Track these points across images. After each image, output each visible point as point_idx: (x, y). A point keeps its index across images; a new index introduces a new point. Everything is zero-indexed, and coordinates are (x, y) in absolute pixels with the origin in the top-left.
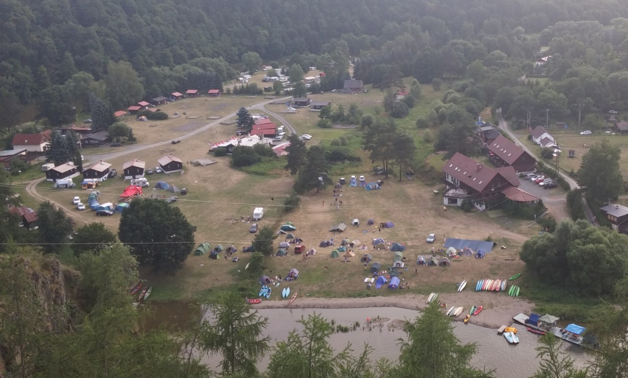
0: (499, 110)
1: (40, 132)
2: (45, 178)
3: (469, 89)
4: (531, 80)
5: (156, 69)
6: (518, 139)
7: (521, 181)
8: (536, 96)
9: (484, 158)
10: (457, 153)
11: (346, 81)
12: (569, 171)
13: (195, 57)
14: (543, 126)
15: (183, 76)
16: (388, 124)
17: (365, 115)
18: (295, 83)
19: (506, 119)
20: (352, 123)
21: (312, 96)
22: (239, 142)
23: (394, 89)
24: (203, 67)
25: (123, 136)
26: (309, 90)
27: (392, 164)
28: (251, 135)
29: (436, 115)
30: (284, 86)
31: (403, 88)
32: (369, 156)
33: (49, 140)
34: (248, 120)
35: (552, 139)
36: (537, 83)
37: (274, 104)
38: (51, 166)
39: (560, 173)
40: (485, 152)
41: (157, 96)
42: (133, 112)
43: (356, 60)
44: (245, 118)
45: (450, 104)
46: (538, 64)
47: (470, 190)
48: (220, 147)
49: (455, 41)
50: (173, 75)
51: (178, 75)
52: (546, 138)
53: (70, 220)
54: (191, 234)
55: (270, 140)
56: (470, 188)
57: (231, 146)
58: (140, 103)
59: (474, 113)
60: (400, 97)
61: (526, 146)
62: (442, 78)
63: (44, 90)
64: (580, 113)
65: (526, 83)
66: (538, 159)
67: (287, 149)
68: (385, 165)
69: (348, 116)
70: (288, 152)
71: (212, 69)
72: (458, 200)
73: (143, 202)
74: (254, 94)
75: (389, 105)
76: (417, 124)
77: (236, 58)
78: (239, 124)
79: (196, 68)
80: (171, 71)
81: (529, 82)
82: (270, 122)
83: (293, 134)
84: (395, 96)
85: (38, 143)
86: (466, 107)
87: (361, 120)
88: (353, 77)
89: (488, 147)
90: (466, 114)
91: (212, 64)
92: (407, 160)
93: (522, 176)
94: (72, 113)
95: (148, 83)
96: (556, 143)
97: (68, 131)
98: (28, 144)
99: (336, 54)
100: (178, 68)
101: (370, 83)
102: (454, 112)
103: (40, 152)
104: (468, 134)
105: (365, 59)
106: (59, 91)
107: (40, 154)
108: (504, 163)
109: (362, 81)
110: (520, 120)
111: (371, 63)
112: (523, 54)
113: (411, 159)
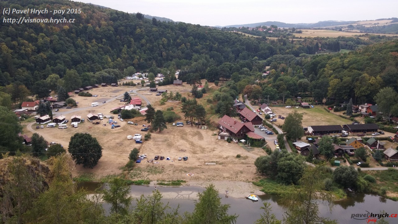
0: (246, 95)
1: (34, 101)
2: (36, 122)
3: (232, 86)
5: (88, 73)
6: (254, 109)
7: (255, 129)
8: (263, 90)
9: (238, 118)
10: (225, 115)
11: (174, 80)
12: (278, 125)
13: (106, 68)
14: (266, 103)
15: (99, 76)
16: (193, 101)
17: (183, 96)
18: (151, 81)
19: (249, 100)
20: (177, 100)
21: (158, 87)
22: (124, 108)
23: (197, 85)
24: (109, 73)
25: (71, 103)
26: (157, 84)
27: (195, 119)
28: (130, 105)
29: (216, 97)
30: (146, 82)
31: (201, 84)
32: (184, 115)
33: (39, 105)
35: (270, 110)
37: (141, 90)
38: (38, 117)
39: (274, 126)
40: (239, 115)
41: (87, 86)
42: (76, 93)
43: (179, 71)
44: (128, 97)
45: (223, 93)
46: (264, 75)
47: (231, 133)
48: (115, 109)
49: (226, 63)
51: (97, 76)
52: (267, 110)
53: (45, 141)
54: (100, 150)
55: (139, 107)
57: (121, 109)
58: (80, 89)
59: (234, 97)
60: (199, 89)
62: (219, 80)
63: (37, 82)
64: (284, 97)
66: (264, 119)
67: (146, 111)
68: (192, 120)
69: (175, 97)
71: (113, 74)
72: (225, 137)
73: (80, 135)
74: (132, 86)
75: (194, 92)
76: (207, 101)
78: (125, 99)
79: (106, 73)
80: (94, 75)
81: (260, 82)
82: (139, 99)
84: (197, 88)
85: (33, 106)
86: (230, 94)
87: (181, 99)
88: (178, 79)
89: (241, 113)
90: (230, 97)
91: (113, 71)
92: (202, 118)
93: (255, 127)
94: (49, 93)
95: (84, 80)
96: (272, 111)
97: (47, 101)
98: (28, 106)
99: (170, 68)
100: (97, 73)
101: (185, 82)
102: (224, 96)
103: (34, 110)
104: (231, 106)
105: (184, 71)
106: (43, 83)
107: (34, 111)
108: (247, 121)
109: (181, 81)
110: (255, 101)
111: (186, 73)
112: (258, 69)
113: (204, 117)
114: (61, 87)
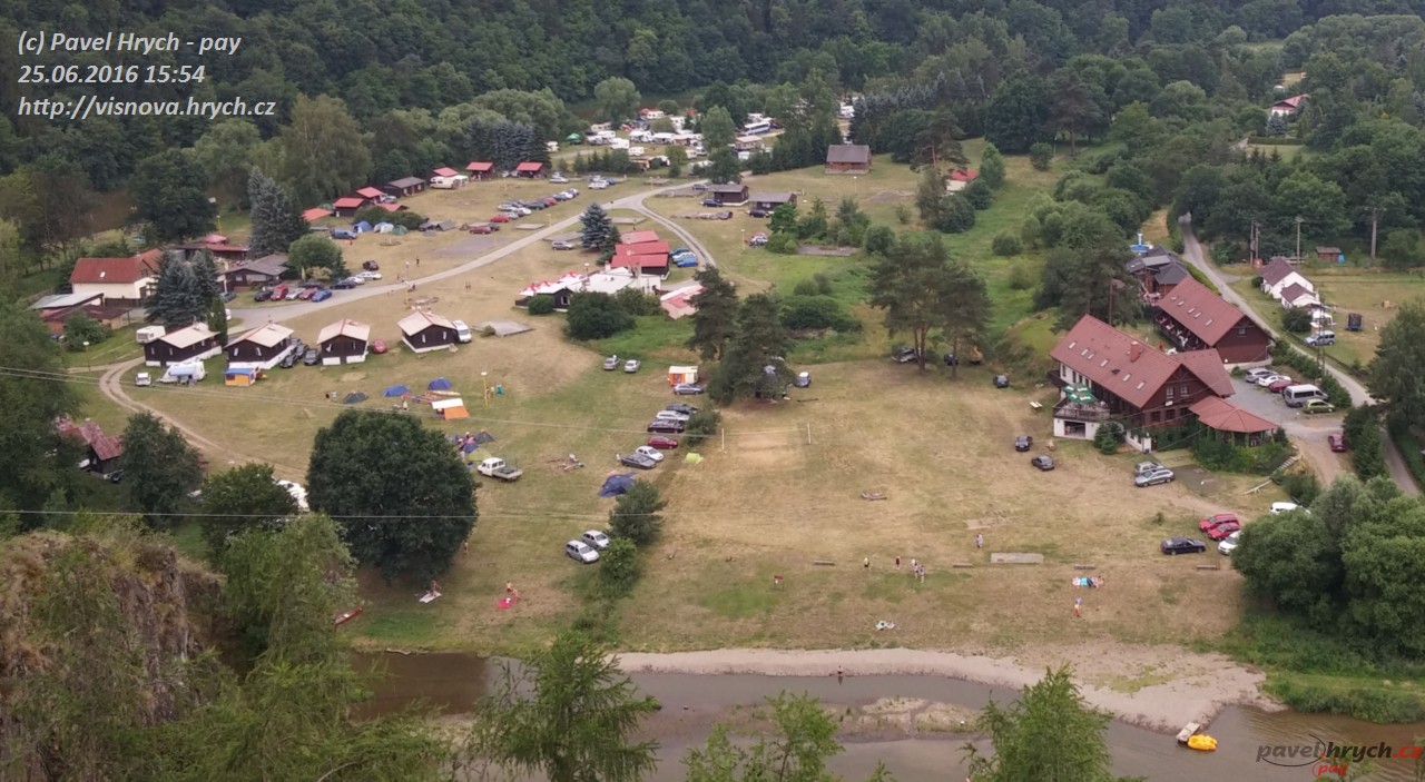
0: (1188, 218)
1: (133, 254)
2: (143, 359)
3: (1115, 169)
4: (1261, 151)
5: (401, 114)
6: (1230, 285)
7: (1236, 384)
8: (1273, 189)
9: (1150, 328)
10: (1087, 317)
11: (831, 146)
12: (1349, 362)
13: (490, 88)
14: (1287, 256)
15: (459, 130)
16: (927, 246)
17: (876, 224)
18: (715, 150)
19: (1201, 241)
20: (845, 243)
21: (753, 179)
22: (584, 283)
23: (943, 167)
24: (508, 110)
25: (321, 266)
26: (748, 165)
27: (935, 339)
28: (613, 268)
29: (1039, 227)
30: (690, 156)
31: (962, 162)
32: (883, 319)
33: (156, 273)
34: (605, 233)
35: (1310, 287)
36: (1276, 157)
37: (666, 196)
38: (156, 332)
39: (1327, 367)
40: (1155, 315)
41: (402, 175)
42: (345, 212)
43: (855, 99)
44: (600, 229)
45: (1071, 203)
46: (1276, 114)
47: (1117, 404)
48: (539, 294)
49: (1085, 57)
50: (439, 128)
51: (449, 127)
52: (1294, 285)
53: (194, 456)
54: (469, 495)
55: (655, 281)
56: (1117, 399)
57: (566, 291)
58: (362, 192)
59: (1129, 225)
60: (956, 185)
61: (1248, 302)
62: (1053, 142)
63: (148, 160)
64: (1375, 227)
65: (1249, 156)
66: (1275, 334)
67: (691, 302)
68: (920, 341)
69: (836, 227)
70: (696, 306)
71: (525, 115)
72: (1088, 426)
73: (365, 419)
74: (620, 172)
75: (929, 202)
76: (994, 247)
77: (583, 91)
78: (587, 242)
79: (493, 113)
80: (433, 121)
81: (1256, 153)
82: (656, 238)
83: (708, 266)
84: (944, 184)
85: (129, 280)
86: (1108, 210)
87: (865, 236)
88: (848, 138)
89: (1163, 304)
90: (1108, 226)
91: (528, 104)
92: (970, 330)
93: (1237, 373)
94: (207, 212)
95: (381, 147)
96: (1317, 296)
97: (197, 252)
98: (106, 281)
99: (809, 83)
100: (451, 112)
101: (885, 151)
102: (1081, 221)
103: (134, 300)
104: (1113, 272)
105: (877, 98)
106: (181, 163)
107: (133, 303)
108: (1196, 343)
109: (867, 147)
110: (1234, 243)
111: (889, 106)
112: (1243, 89)
113: (980, 328)
114: (270, 182)
